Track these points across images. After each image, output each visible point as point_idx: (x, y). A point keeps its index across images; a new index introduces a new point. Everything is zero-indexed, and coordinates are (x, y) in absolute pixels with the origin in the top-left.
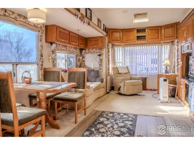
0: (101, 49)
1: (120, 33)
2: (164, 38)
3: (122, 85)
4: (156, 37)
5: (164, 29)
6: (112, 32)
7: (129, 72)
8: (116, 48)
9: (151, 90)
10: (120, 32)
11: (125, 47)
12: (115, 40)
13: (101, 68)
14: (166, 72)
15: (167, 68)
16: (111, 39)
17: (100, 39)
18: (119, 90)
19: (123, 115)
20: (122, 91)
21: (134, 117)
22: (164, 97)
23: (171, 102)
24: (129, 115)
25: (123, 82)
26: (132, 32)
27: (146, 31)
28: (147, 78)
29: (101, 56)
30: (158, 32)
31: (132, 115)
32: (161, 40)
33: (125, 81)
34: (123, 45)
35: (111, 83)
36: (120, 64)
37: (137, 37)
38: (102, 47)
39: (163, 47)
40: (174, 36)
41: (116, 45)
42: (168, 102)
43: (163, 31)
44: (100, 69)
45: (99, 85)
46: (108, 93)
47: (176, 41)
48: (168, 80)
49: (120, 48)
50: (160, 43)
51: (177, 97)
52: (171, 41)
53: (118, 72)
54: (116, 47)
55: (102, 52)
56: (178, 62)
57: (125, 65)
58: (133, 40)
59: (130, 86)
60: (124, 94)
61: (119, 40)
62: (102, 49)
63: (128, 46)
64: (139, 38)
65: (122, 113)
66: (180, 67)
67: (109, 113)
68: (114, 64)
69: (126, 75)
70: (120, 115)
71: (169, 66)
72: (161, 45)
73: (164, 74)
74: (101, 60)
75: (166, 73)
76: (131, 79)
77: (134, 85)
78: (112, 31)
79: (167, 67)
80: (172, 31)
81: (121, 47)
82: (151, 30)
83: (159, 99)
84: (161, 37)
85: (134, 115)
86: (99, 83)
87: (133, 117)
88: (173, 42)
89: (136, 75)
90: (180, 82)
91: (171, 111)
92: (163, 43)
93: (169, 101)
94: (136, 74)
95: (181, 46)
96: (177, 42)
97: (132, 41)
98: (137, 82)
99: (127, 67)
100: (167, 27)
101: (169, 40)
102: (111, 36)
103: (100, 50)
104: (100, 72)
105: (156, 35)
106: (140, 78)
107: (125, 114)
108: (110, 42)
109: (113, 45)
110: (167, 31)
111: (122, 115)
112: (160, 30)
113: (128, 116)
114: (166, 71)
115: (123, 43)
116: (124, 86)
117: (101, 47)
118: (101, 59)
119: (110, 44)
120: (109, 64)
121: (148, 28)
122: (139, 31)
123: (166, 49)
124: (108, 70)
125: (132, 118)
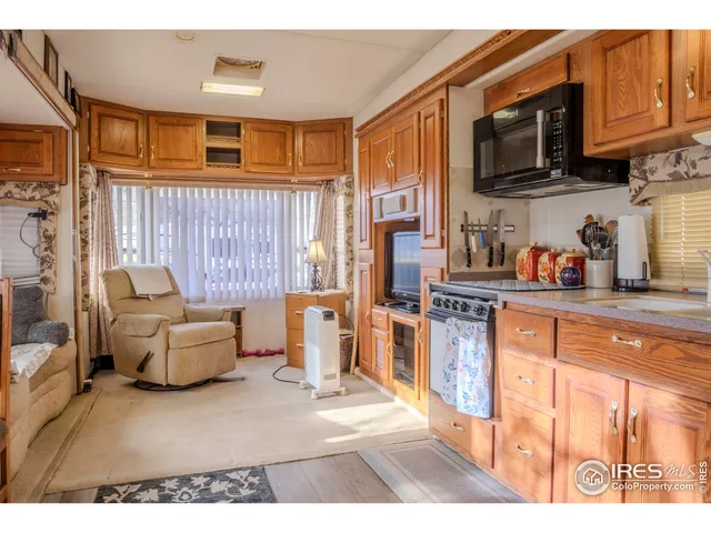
0: (48, 185)
1: (137, 127)
2: (304, 165)
3: (156, 346)
4: (277, 160)
5: (304, 133)
6: (100, 116)
7: (175, 292)
8: (115, 188)
9: (258, 354)
10: (137, 121)
11: (155, 188)
12: (114, 154)
13: (48, 273)
14: (316, 285)
15: (316, 271)
16: (95, 144)
17: (47, 140)
18: (142, 368)
19: (207, 484)
20: (156, 372)
21: (256, 480)
22: (327, 377)
23: (349, 392)
24: (233, 476)
25: (161, 334)
26: (190, 128)
27: (243, 132)
28: (244, 309)
29: (50, 217)
30: (282, 140)
31: (245, 474)
32: (292, 174)
33: (171, 328)
34: (148, 179)
35: (94, 341)
36: (135, 257)
37: (210, 150)
38: (56, 178)
39: (298, 198)
40: (336, 163)
41: (113, 176)
42: (338, 394)
43: (299, 142)
44: (45, 280)
45: (51, 360)
46: (88, 387)
47: (343, 179)
48: (336, 315)
49: (134, 189)
50: (289, 182)
51: (357, 369)
52: (325, 178)
53: (133, 290)
54: (114, 183)
55: (51, 199)
56: (350, 251)
57: (153, 261)
58: (190, 160)
59: (191, 349)
60: (168, 385)
61: (134, 153)
62: (52, 186)
63: (167, 185)
64: (214, 154)
65: (198, 475)
66: (368, 269)
67: (135, 488)
68: (108, 256)
69: (165, 301)
70: (192, 487)
71: (323, 263)
72: (290, 189)
73: (309, 292)
74: (49, 239)
75: (315, 288)
76: (186, 319)
77: (205, 342)
78: (101, 109)
79: (315, 267)
80: (330, 146)
81: (137, 184)
82: (259, 131)
83: (309, 387)
84: (293, 162)
85: (254, 471)
86: (49, 347)
87: (251, 479)
88: (329, 182)
89: (203, 300)
90: (370, 317)
91: (365, 422)
92: (300, 183)
93: (343, 389)
94: (201, 295)
95: (371, 199)
96: (346, 184)
97: (188, 165)
98: (215, 327)
99: (167, 270)
100: (314, 128)
101: (317, 174)
102: (95, 133)
103: (46, 191)
104: (45, 295)
105: (278, 152)
106: (225, 311)
107: (212, 476)
108: (93, 158)
109: (101, 173)
110: (312, 142)
111: (200, 481)
112: (289, 136)
113: (231, 481)
114: (314, 281)
115: (150, 168)
116: (168, 348)
117: (50, 179)
118: (51, 232)
119: (91, 168)
120: (85, 257)
121: (249, 120)
122: (214, 127)
123: (306, 206)
124: (85, 282)
125: (251, 486)
